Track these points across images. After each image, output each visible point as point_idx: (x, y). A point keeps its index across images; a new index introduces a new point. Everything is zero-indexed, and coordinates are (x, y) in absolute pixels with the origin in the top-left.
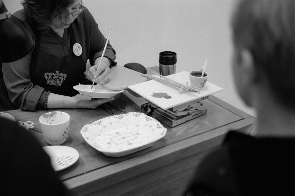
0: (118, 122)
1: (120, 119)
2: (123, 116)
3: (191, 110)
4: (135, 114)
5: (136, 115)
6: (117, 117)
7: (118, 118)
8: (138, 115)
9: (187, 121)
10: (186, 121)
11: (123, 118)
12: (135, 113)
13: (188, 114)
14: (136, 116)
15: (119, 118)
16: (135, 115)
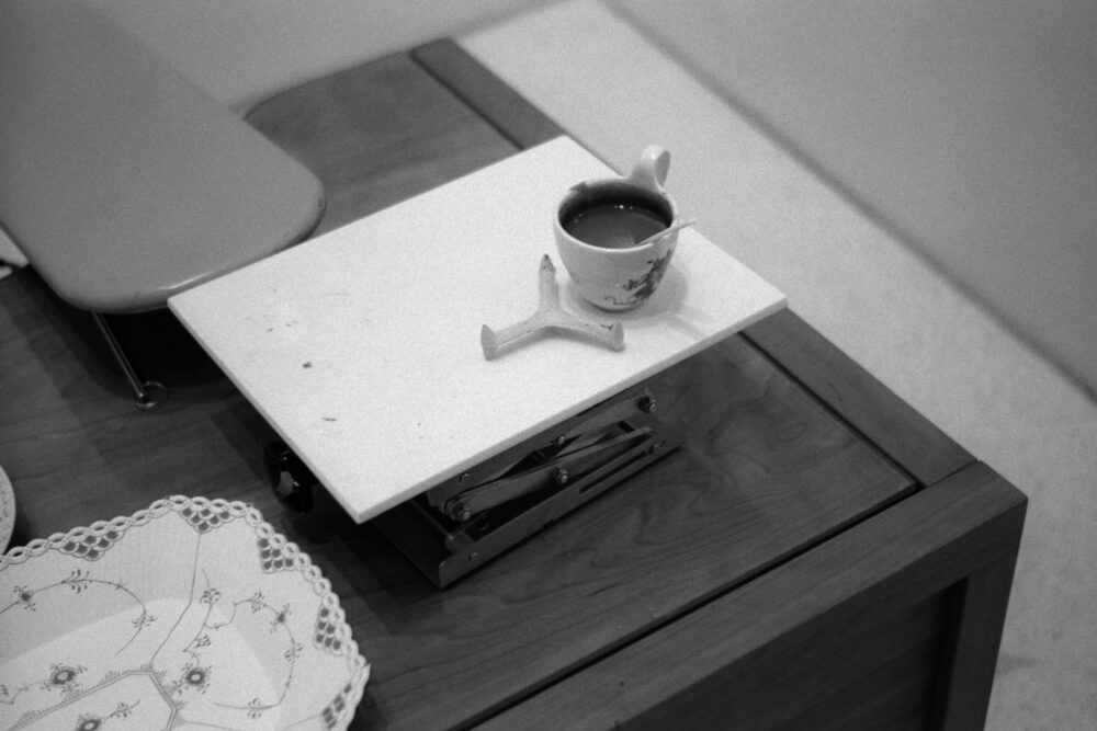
0: (76, 582)
1: (93, 554)
2: (112, 535)
3: (567, 450)
4: (196, 509)
5: (204, 519)
6: (70, 546)
7: (82, 549)
8: (215, 520)
9: (549, 526)
10: (538, 527)
11: (116, 548)
12: (197, 504)
13: (552, 486)
14: (204, 527)
15: (89, 547)
16: (196, 519)
